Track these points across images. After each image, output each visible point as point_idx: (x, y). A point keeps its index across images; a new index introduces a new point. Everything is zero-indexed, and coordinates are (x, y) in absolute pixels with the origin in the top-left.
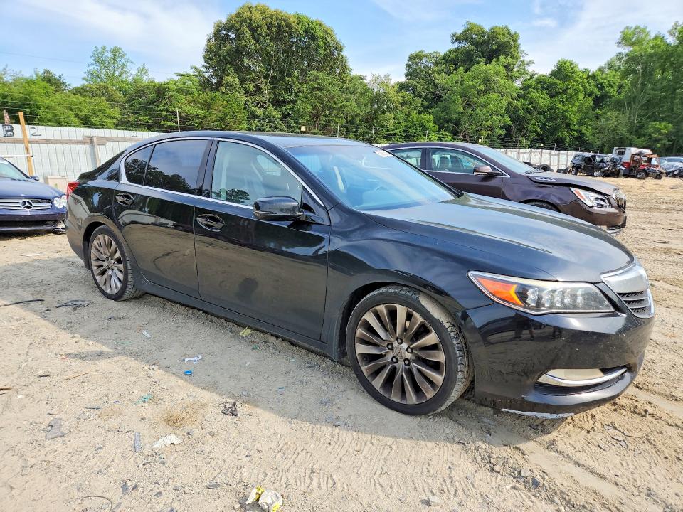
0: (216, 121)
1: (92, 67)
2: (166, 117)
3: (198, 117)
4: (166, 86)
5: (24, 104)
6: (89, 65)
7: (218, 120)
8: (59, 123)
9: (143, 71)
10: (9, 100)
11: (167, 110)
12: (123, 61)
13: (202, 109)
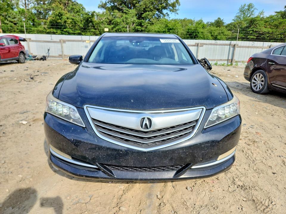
0: (278, 35)
1: (237, 15)
2: (252, 33)
3: (268, 33)
4: (255, 19)
5: (194, 32)
6: (237, 14)
7: (280, 34)
8: (204, 39)
9: (262, 13)
10: (190, 31)
11: (253, 31)
12: (252, 9)
13: (272, 29)
